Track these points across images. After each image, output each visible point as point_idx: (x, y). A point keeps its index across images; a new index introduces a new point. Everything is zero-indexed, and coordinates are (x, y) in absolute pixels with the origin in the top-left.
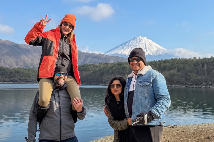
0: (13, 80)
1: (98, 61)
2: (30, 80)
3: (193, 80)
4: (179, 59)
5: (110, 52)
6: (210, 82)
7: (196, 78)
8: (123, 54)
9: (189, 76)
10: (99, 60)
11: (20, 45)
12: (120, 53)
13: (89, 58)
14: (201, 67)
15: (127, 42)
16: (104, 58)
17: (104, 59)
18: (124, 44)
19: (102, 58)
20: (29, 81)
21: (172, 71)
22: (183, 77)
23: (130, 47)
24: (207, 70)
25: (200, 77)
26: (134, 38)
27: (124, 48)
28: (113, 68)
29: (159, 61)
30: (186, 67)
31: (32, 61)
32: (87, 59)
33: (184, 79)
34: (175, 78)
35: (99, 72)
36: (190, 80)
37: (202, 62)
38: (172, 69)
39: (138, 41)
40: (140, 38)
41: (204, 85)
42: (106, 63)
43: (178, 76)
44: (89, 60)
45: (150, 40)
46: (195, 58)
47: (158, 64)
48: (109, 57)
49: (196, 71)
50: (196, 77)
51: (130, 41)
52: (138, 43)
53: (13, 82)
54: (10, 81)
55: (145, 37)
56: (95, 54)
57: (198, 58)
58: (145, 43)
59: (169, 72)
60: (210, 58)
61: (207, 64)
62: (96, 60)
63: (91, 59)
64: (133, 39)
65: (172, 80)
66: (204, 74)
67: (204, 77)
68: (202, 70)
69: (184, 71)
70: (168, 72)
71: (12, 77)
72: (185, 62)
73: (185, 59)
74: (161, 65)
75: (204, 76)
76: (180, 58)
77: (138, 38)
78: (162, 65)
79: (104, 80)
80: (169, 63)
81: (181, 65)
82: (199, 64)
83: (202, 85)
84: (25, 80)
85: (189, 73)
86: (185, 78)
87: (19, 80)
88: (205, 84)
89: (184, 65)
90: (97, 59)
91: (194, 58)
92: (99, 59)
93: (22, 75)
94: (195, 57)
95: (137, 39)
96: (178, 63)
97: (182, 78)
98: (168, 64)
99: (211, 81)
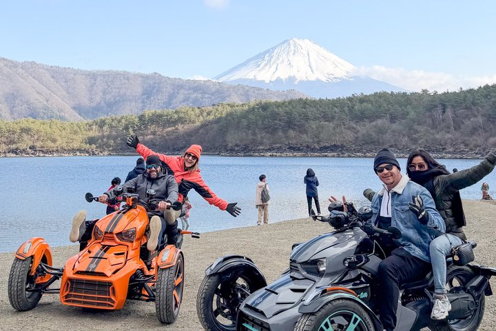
0: (17, 149)
1: (202, 98)
2: (54, 149)
3: (427, 141)
4: (390, 92)
5: (229, 76)
6: (462, 146)
7: (432, 136)
8: (259, 78)
9: (417, 132)
10: (207, 96)
11: (19, 63)
12: (251, 77)
13: (182, 91)
14: (440, 111)
15: (267, 51)
16: (218, 91)
17: (216, 92)
18: (261, 56)
19: (213, 90)
20: (53, 151)
21: (379, 122)
22: (404, 135)
23: (274, 62)
24: (453, 120)
25: (440, 133)
26: (283, 43)
27: (259, 66)
28: (250, 116)
29: (350, 99)
30: (408, 114)
31: (47, 101)
32: (178, 93)
33: (406, 138)
34: (388, 136)
35: (215, 126)
36: (420, 142)
37: (441, 100)
38: (378, 117)
39: (292, 48)
40: (297, 41)
41: (449, 153)
42: (229, 105)
43: (393, 131)
44: (182, 97)
45: (318, 47)
46: (425, 91)
47: (348, 107)
48: (229, 88)
49: (431, 122)
50: (432, 134)
51: (273, 49)
52: (291, 53)
53: (16, 153)
54: (9, 152)
55: (307, 41)
56: (195, 81)
57: (431, 92)
58: (308, 55)
59: (374, 123)
60: (458, 92)
61: (453, 106)
62: (199, 95)
63: (186, 92)
64: (279, 45)
65: (381, 141)
66: (449, 128)
67: (449, 136)
68: (443, 120)
69: (404, 121)
70: (371, 123)
71: (15, 143)
72: (405, 100)
73: (405, 94)
74: (353, 108)
75: (448, 132)
76: (392, 92)
77: (291, 42)
78: (356, 107)
79: (230, 145)
80: (372, 104)
81: (397, 106)
82: (436, 106)
83: (446, 153)
84: (44, 149)
85: (416, 127)
86: (408, 136)
87: (30, 148)
88: (451, 150)
89: (403, 107)
90: (201, 93)
91: (423, 91)
92: (204, 93)
93: (36, 137)
94: (424, 89)
95: (289, 45)
96: (389, 103)
97: (401, 138)
98: (370, 106)
99: (463, 142)
